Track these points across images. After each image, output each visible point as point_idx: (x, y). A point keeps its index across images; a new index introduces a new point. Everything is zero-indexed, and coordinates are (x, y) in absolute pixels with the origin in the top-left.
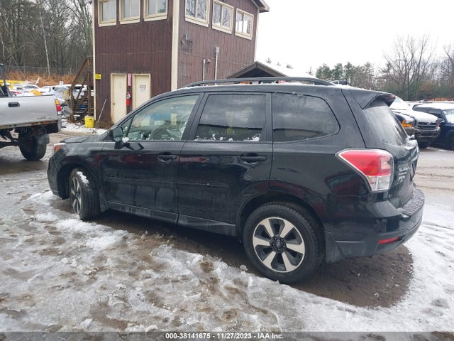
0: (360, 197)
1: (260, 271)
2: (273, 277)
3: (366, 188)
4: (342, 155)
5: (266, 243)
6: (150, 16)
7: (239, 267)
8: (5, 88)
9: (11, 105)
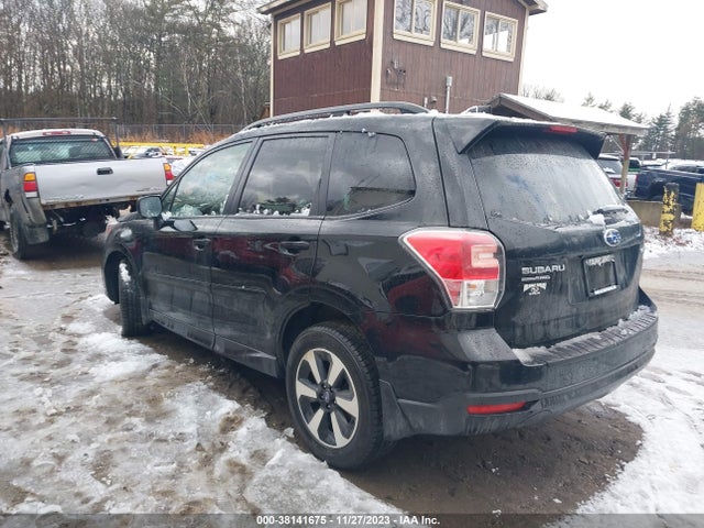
0: (433, 318)
1: (304, 441)
2: (320, 453)
3: (442, 303)
4: (408, 239)
5: (312, 394)
6: (343, 37)
7: (282, 430)
8: (117, 151)
9: (100, 172)
